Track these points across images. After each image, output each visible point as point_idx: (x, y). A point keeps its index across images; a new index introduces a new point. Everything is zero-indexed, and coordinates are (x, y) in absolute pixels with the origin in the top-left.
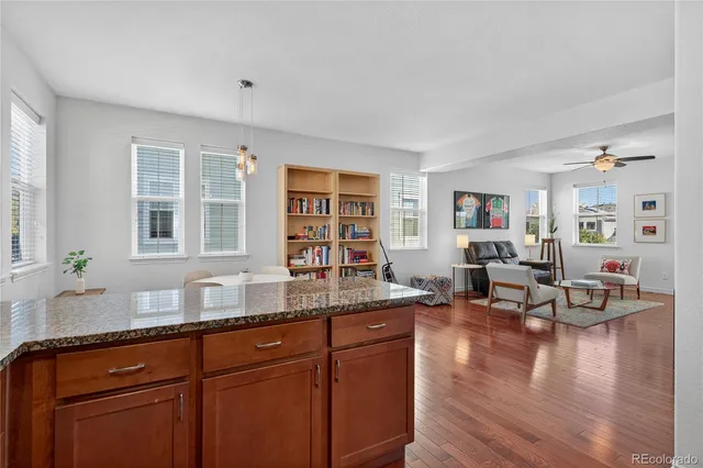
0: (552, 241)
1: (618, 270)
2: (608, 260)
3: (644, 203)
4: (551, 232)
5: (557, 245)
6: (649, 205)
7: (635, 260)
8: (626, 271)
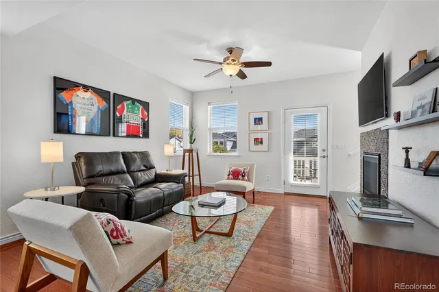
0: (191, 151)
1: (240, 177)
2: (233, 168)
3: (255, 119)
4: (191, 143)
5: (195, 154)
6: (258, 121)
7: (252, 166)
8: (246, 178)
